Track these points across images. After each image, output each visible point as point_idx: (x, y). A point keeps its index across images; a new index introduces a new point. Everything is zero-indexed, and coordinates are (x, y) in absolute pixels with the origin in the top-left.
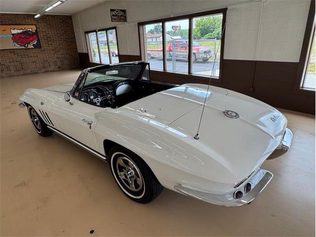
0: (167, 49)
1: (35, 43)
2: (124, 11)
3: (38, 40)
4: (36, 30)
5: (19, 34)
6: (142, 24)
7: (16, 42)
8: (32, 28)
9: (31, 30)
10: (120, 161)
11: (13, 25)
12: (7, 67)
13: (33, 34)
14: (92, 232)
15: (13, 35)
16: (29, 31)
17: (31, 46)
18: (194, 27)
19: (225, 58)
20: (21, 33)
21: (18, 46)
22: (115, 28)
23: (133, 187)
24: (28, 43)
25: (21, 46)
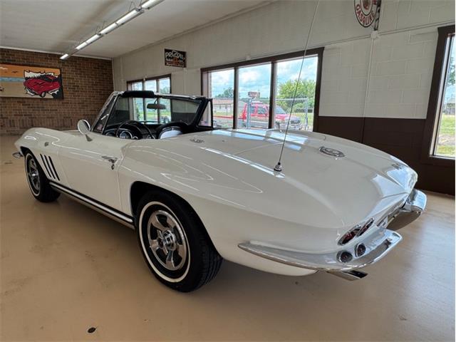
0: (239, 115)
1: (56, 92)
2: (184, 54)
3: (61, 89)
4: (60, 76)
5: (35, 78)
6: (206, 70)
7: (29, 88)
8: (54, 73)
9: (52, 74)
10: (154, 220)
11: (30, 66)
12: (10, 121)
13: (55, 80)
14: (92, 330)
15: (27, 78)
16: (50, 75)
17: (49, 96)
18: (278, 93)
19: (321, 114)
20: (38, 78)
21: (30, 95)
22: (169, 76)
23: (170, 265)
24: (46, 92)
25: (36, 94)
